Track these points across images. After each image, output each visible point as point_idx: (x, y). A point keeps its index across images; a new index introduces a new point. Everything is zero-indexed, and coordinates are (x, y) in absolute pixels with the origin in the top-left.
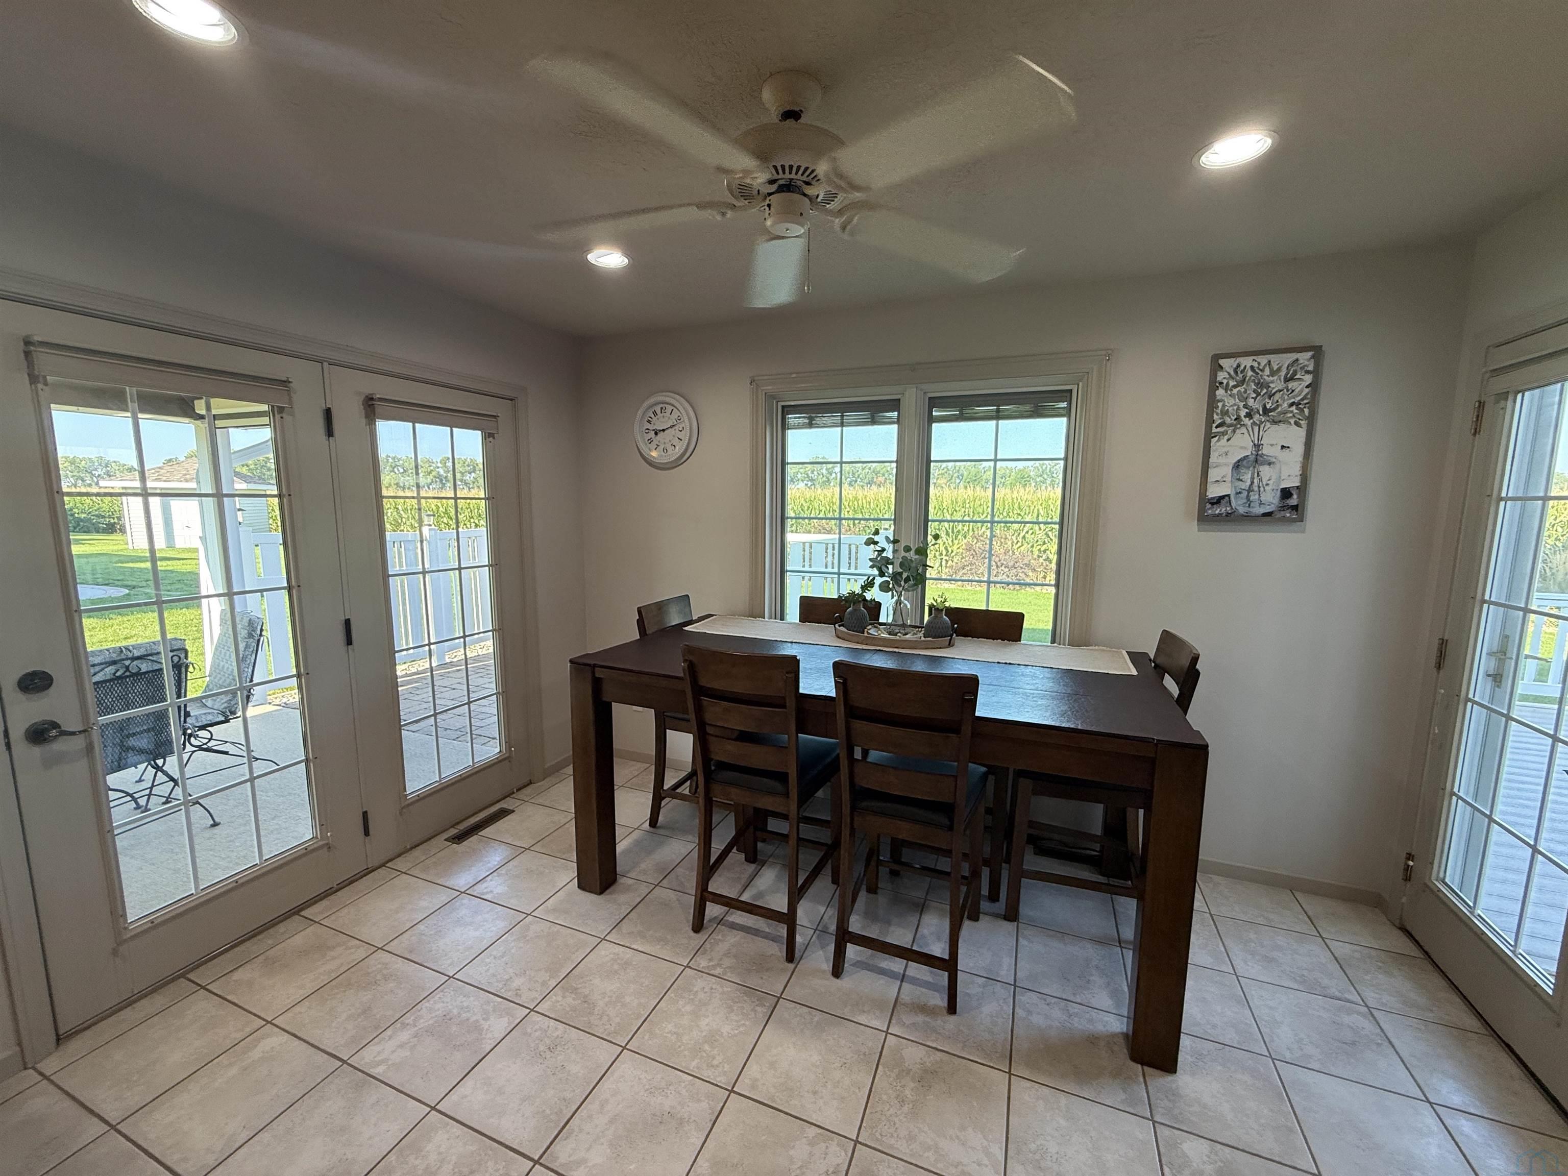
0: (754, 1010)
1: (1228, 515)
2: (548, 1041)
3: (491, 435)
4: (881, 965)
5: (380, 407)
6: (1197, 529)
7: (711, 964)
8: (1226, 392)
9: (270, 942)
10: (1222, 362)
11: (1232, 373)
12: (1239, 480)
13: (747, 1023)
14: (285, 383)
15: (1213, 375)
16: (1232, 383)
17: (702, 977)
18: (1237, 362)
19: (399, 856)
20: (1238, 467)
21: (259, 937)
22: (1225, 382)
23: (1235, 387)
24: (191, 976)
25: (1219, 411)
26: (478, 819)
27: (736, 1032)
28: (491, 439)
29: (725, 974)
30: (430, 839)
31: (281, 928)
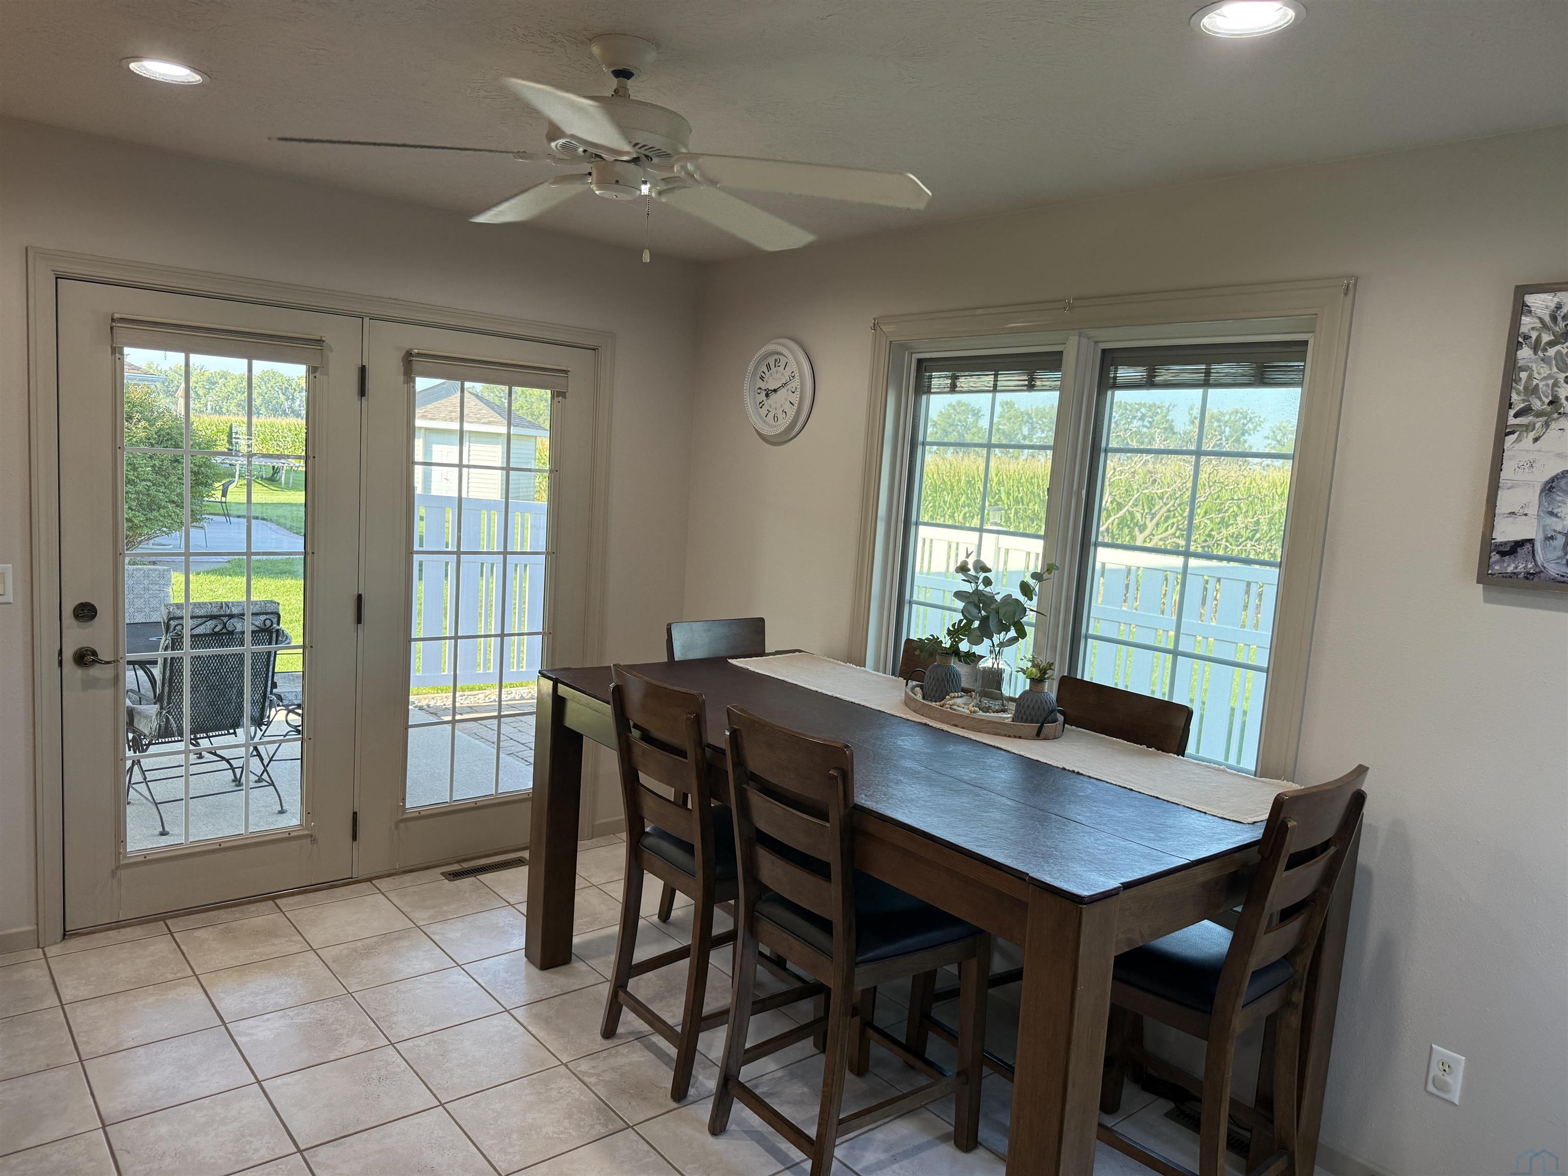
0: (592, 1127)
1: (1529, 576)
2: (383, 1072)
3: (562, 394)
4: (779, 1145)
5: (417, 364)
6: (1482, 597)
7: (592, 1071)
8: (1535, 353)
9: (238, 915)
10: (1530, 299)
11: (1547, 319)
12: (1552, 514)
13: (574, 1134)
14: (320, 342)
15: (1515, 323)
16: (1546, 338)
17: (570, 1078)
18: (1556, 300)
19: (389, 875)
20: (1551, 489)
21: (233, 909)
22: (1534, 335)
23: (1551, 344)
24: (169, 922)
25: (1521, 388)
26: (488, 862)
27: (555, 1135)
28: (560, 399)
29: (596, 1084)
30: (428, 868)
31: (252, 907)
